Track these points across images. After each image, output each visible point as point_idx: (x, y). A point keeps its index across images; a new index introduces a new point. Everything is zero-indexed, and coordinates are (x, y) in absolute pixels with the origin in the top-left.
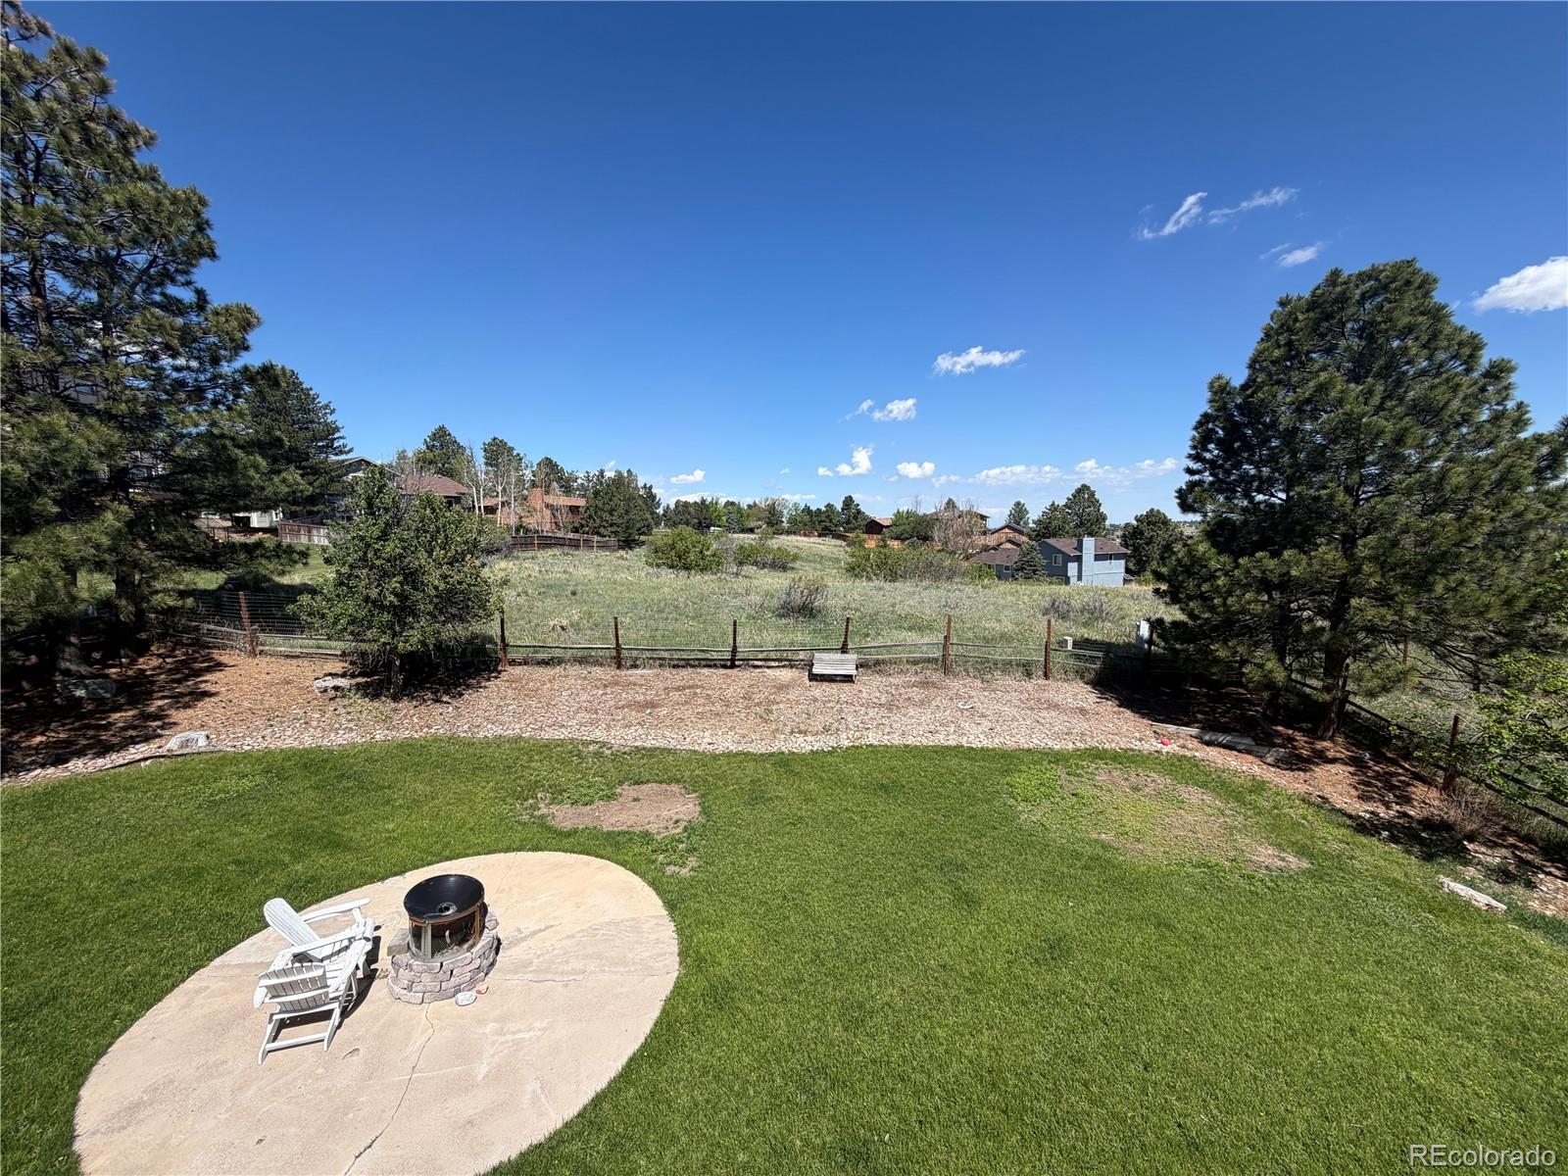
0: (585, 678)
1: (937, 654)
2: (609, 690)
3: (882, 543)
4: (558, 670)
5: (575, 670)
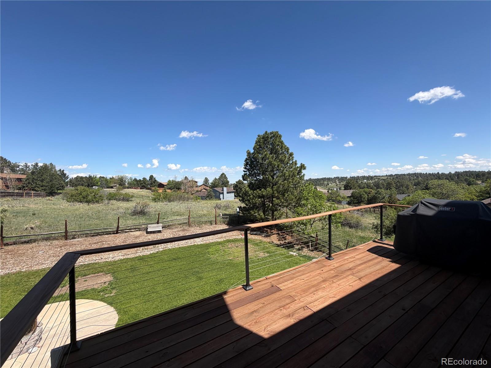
0: (50, 245)
1: (187, 221)
2: (63, 248)
3: (164, 191)
4: (34, 244)
5: (42, 244)
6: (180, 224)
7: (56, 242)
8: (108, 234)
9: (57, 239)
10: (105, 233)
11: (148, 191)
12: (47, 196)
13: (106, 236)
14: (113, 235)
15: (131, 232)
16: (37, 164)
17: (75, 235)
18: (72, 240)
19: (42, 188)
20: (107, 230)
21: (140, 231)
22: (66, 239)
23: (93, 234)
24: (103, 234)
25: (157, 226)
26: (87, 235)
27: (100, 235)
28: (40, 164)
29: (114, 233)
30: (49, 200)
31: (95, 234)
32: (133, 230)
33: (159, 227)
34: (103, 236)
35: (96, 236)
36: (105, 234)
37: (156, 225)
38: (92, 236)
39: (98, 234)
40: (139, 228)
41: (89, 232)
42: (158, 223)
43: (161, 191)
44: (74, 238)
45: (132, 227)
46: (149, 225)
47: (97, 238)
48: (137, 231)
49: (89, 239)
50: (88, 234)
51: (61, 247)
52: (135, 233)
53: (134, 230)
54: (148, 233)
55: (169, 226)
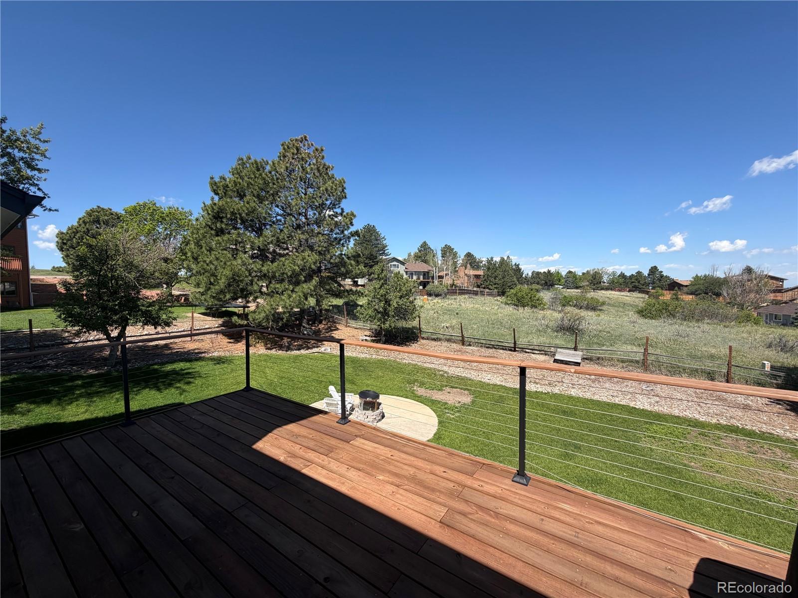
0: (448, 347)
1: (639, 357)
2: (456, 353)
3: (674, 297)
4: (439, 343)
5: (445, 344)
6: (623, 361)
7: (454, 346)
8: (503, 349)
9: (456, 343)
10: (501, 347)
11: (643, 295)
12: (499, 295)
13: (501, 351)
14: (510, 352)
15: (533, 353)
16: (492, 258)
17: (470, 342)
18: (467, 347)
19: (495, 286)
20: (502, 344)
21: (546, 355)
22: (463, 344)
23: (488, 346)
24: (498, 349)
25: (574, 354)
26: (482, 345)
27: (496, 348)
28: (497, 259)
29: (511, 350)
30: (497, 300)
31: (491, 346)
32: (536, 352)
33: (576, 357)
34: (498, 350)
35: (491, 348)
36: (501, 349)
37: (573, 352)
38: (487, 347)
39: (493, 347)
40: (546, 351)
41: (484, 342)
42: (575, 349)
43: (667, 296)
44: (470, 345)
45: (537, 348)
46: (559, 350)
47: (491, 351)
48: (541, 354)
49: (483, 350)
50: (482, 343)
51: (455, 351)
52: (537, 356)
53: (538, 352)
54: (556, 361)
55: (598, 359)
